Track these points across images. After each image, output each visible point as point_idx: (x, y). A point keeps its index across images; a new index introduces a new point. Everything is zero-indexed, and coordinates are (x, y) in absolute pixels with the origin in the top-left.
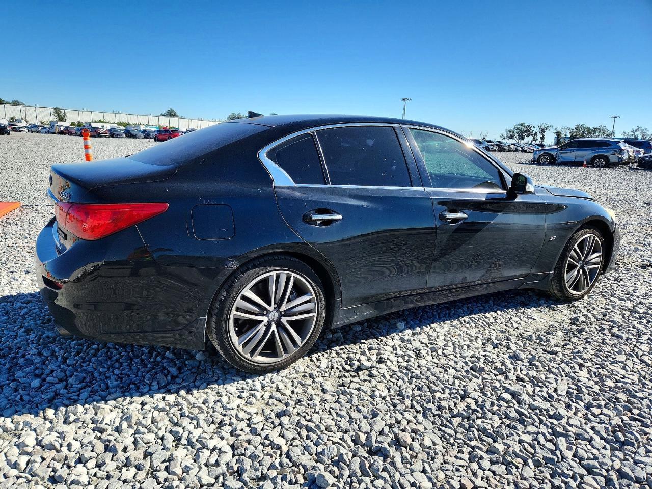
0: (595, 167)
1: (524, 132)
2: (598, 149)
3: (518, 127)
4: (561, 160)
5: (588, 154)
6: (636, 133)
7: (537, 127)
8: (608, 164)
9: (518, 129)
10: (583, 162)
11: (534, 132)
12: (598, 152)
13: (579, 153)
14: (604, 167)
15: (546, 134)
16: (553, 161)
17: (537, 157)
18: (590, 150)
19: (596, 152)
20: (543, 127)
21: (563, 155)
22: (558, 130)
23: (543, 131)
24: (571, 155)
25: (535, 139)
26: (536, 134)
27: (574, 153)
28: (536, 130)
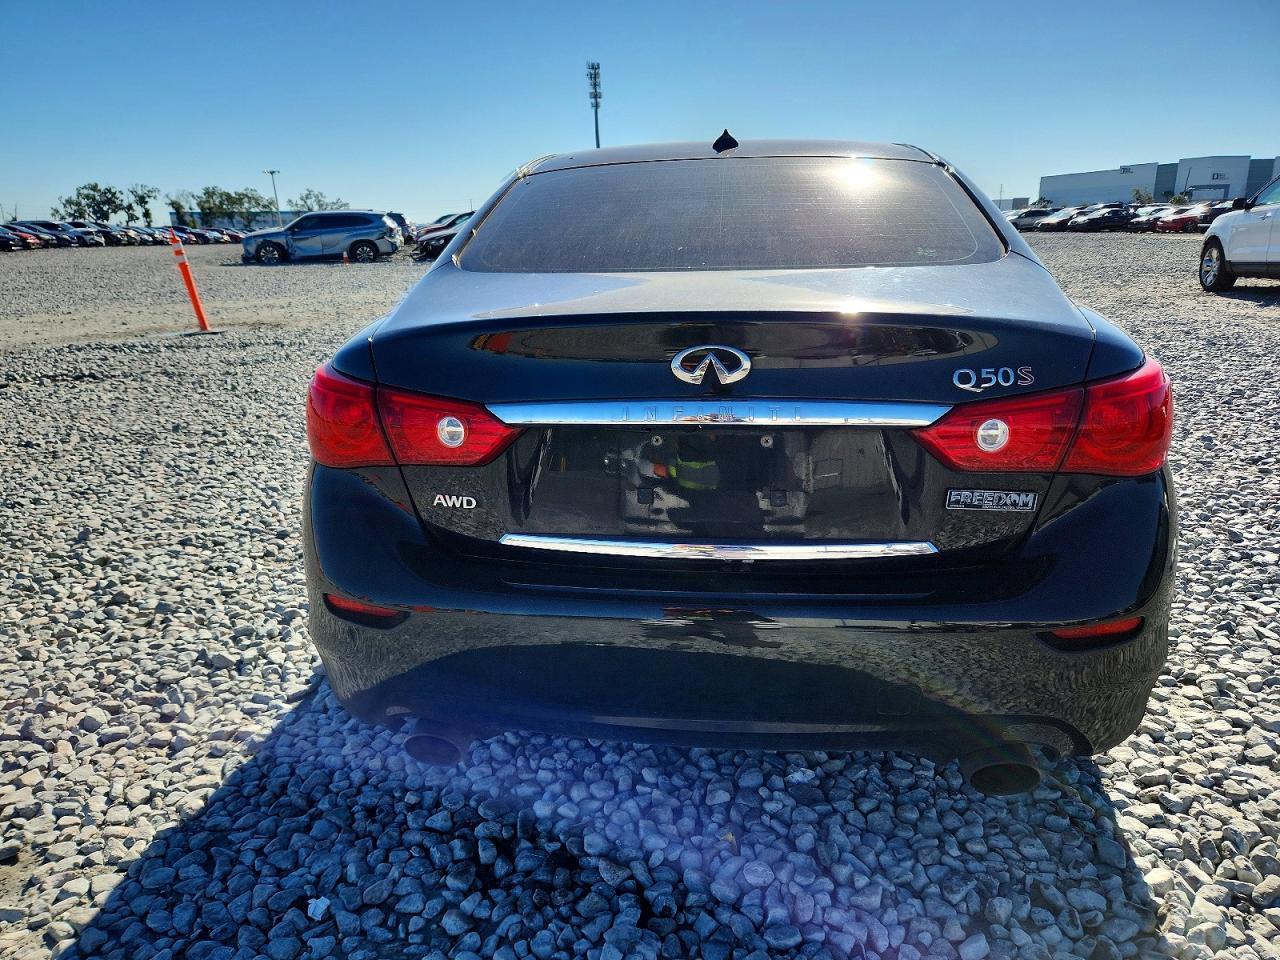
0: (359, 262)
1: (104, 203)
2: (356, 230)
3: (85, 192)
4: (299, 254)
5: (341, 240)
6: (309, 202)
7: (125, 192)
8: (377, 256)
9: (87, 197)
10: (342, 254)
11: (125, 204)
12: (357, 235)
13: (327, 238)
14: (373, 260)
15: (151, 205)
16: (286, 258)
17: (252, 249)
18: (343, 231)
19: (354, 235)
20: (140, 192)
21: (301, 244)
22: (174, 198)
23: (142, 201)
24: (315, 243)
25: (132, 218)
26: (130, 207)
27: (318, 239)
28: (127, 199)
